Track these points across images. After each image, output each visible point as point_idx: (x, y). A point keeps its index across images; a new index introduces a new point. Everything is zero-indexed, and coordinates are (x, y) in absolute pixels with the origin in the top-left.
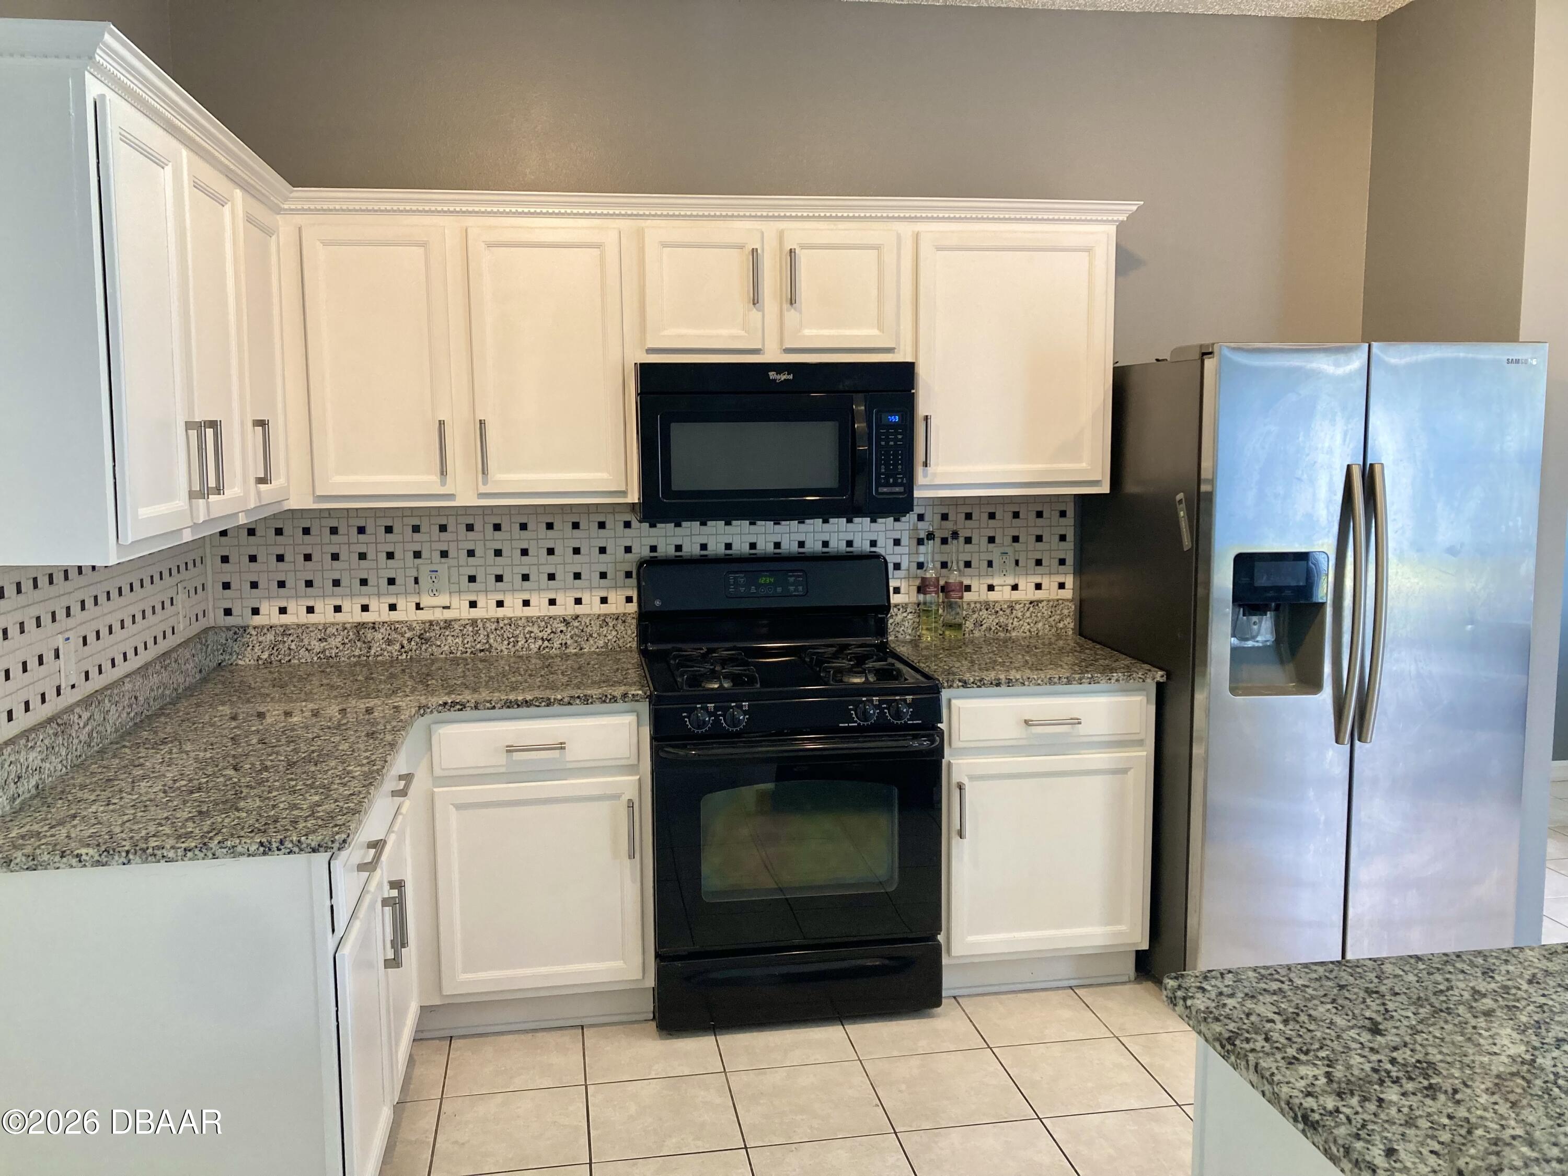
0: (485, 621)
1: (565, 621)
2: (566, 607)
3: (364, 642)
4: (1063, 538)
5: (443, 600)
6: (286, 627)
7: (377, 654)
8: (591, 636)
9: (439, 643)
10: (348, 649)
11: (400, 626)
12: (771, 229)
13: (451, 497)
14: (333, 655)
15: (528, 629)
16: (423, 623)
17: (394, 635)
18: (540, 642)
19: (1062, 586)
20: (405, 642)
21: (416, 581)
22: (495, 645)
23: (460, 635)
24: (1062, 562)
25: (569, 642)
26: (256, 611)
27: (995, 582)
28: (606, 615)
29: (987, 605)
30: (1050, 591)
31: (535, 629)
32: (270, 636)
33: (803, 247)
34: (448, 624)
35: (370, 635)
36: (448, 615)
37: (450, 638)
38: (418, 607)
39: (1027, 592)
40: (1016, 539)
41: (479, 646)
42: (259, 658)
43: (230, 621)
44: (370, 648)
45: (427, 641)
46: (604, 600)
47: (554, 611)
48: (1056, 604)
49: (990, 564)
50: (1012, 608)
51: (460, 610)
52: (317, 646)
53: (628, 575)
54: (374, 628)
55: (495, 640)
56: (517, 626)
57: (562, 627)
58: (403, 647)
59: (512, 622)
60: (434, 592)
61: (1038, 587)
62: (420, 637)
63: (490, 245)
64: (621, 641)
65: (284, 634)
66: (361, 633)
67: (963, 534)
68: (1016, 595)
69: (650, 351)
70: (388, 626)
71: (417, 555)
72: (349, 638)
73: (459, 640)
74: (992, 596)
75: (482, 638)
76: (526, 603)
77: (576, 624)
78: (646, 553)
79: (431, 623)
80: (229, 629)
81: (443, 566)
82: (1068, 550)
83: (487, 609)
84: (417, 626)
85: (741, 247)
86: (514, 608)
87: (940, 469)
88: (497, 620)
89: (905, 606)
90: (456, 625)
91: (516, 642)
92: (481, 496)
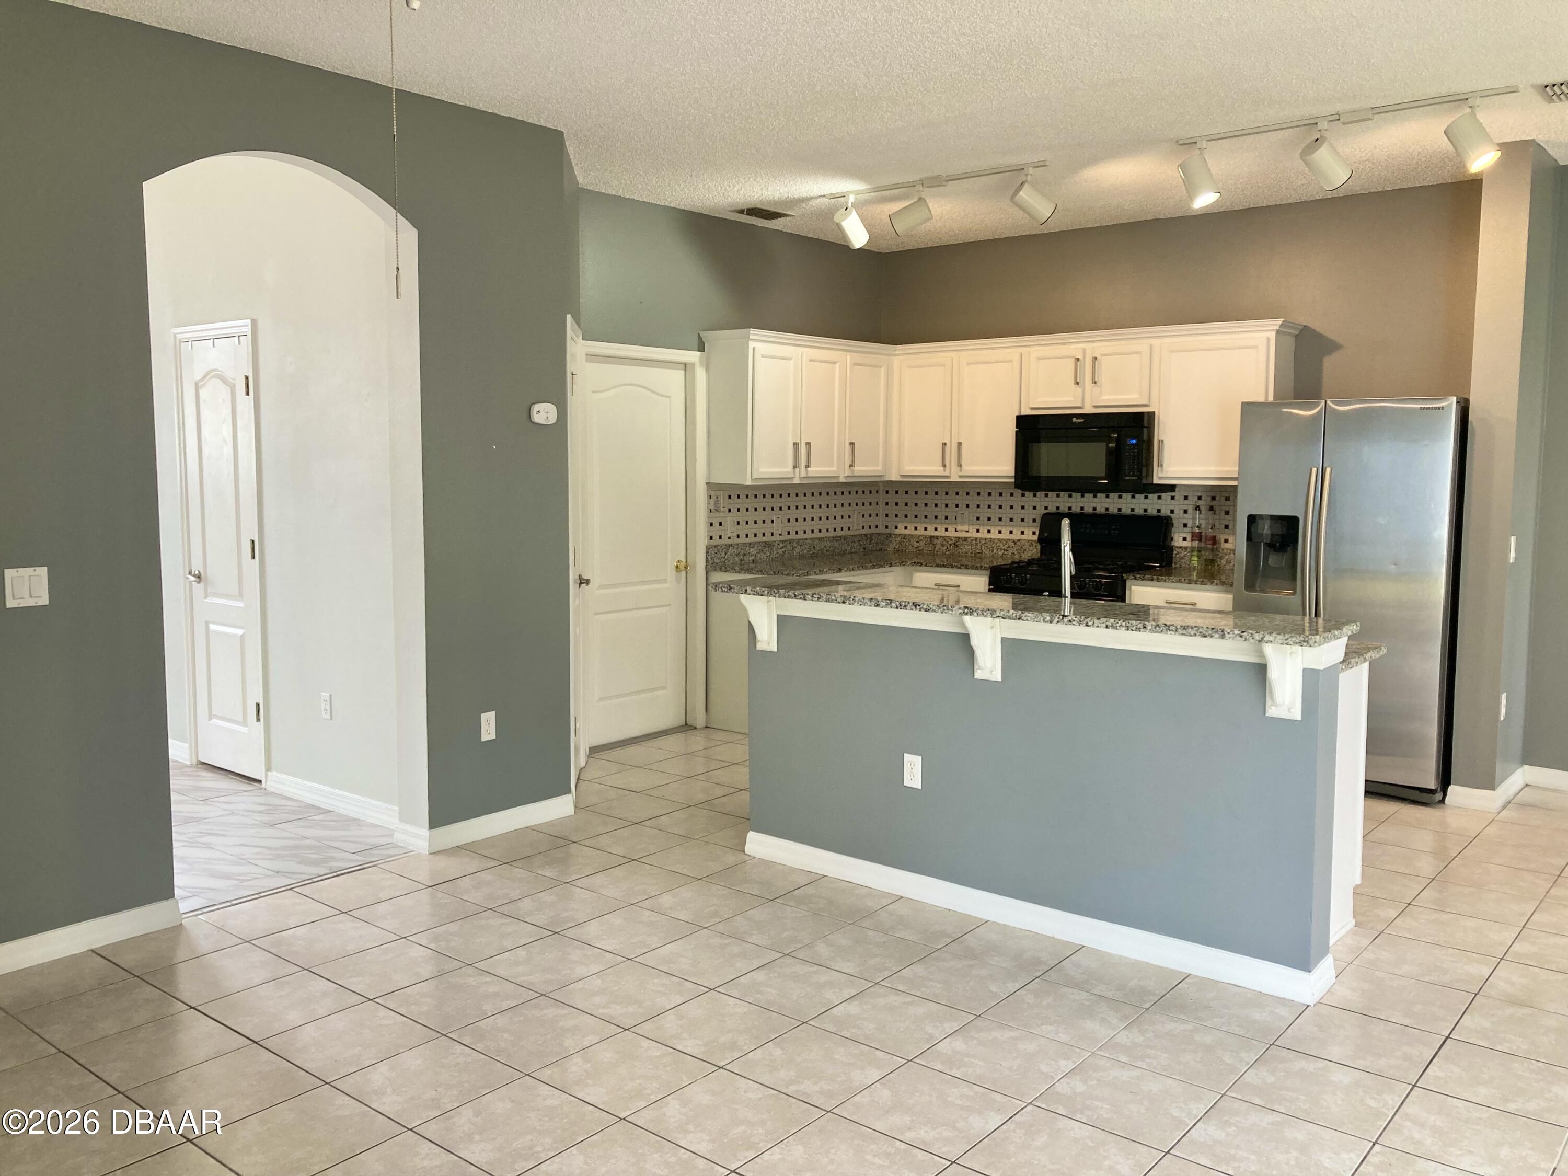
0: (981, 539)
1: (1014, 542)
2: (1016, 535)
6: (905, 535)
7: (938, 550)
8: (1025, 550)
10: (927, 547)
11: (948, 538)
12: (1088, 346)
14: (921, 549)
15: (998, 544)
16: (956, 537)
17: (945, 543)
18: (1003, 551)
20: (949, 546)
21: (956, 518)
22: (984, 551)
25: (1016, 553)
26: (896, 527)
28: (1022, 540)
31: (1001, 545)
32: (899, 539)
33: (1103, 355)
34: (966, 539)
35: (935, 541)
36: (967, 535)
37: (966, 546)
38: (956, 530)
41: (977, 551)
42: (895, 548)
43: (888, 531)
44: (935, 547)
45: (957, 546)
47: (1011, 536)
51: (973, 534)
52: (916, 545)
54: (938, 537)
56: (994, 543)
57: (1012, 545)
58: (947, 548)
59: (991, 540)
60: (962, 524)
63: (969, 364)
65: (904, 538)
66: (934, 539)
70: (944, 537)
73: (970, 547)
75: (979, 547)
76: (1000, 532)
77: (1018, 543)
79: (959, 538)
80: (885, 534)
81: (966, 511)
83: (983, 534)
85: (1073, 357)
86: (994, 535)
87: (1171, 469)
88: (986, 539)
89: (1186, 548)
90: (969, 540)
91: (993, 550)
92: (961, 477)
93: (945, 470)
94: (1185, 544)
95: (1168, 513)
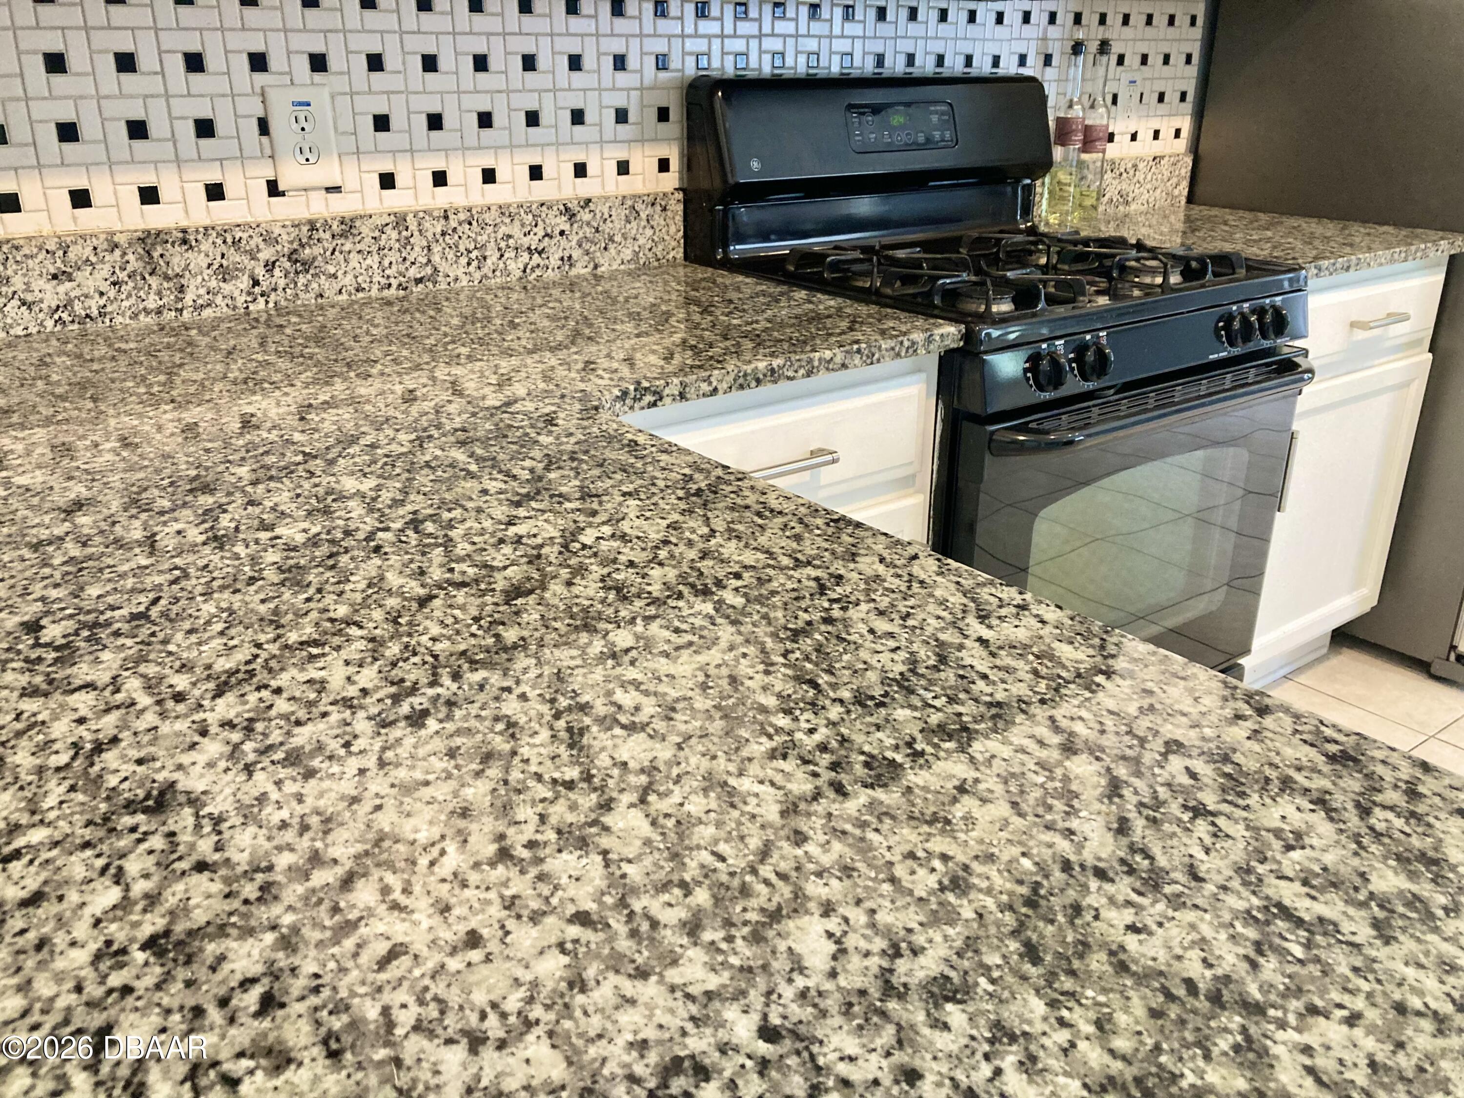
1: (569, 213)
2: (562, 182)
3: (167, 278)
4: (1189, 59)
5: (326, 171)
7: (200, 302)
9: (332, 270)
10: (129, 296)
11: (245, 236)
14: (95, 313)
15: (503, 230)
16: (293, 225)
17: (232, 256)
18: (526, 255)
19: (1178, 133)
20: (260, 272)
21: (264, 127)
22: (443, 267)
23: (374, 248)
24: (1183, 97)
25: (575, 256)
27: (1117, 128)
30: (1167, 142)
35: (177, 258)
36: (341, 205)
37: (354, 258)
38: (273, 189)
39: (1144, 144)
40: (1144, 59)
41: (413, 272)
44: (182, 289)
46: (623, 168)
48: (1173, 161)
49: (1115, 98)
50: (1134, 168)
51: (364, 195)
52: (49, 293)
53: (663, 115)
54: (185, 241)
55: (444, 257)
56: (483, 225)
57: (562, 223)
58: (256, 283)
60: (307, 154)
61: (1156, 135)
64: (660, 247)
66: (156, 255)
68: (1135, 149)
70: (219, 235)
71: (259, 63)
72: (130, 268)
73: (373, 261)
74: (1115, 151)
75: (417, 254)
77: (586, 216)
79: (308, 225)
81: (319, 93)
82: (1191, 78)
83: (417, 191)
84: (283, 232)
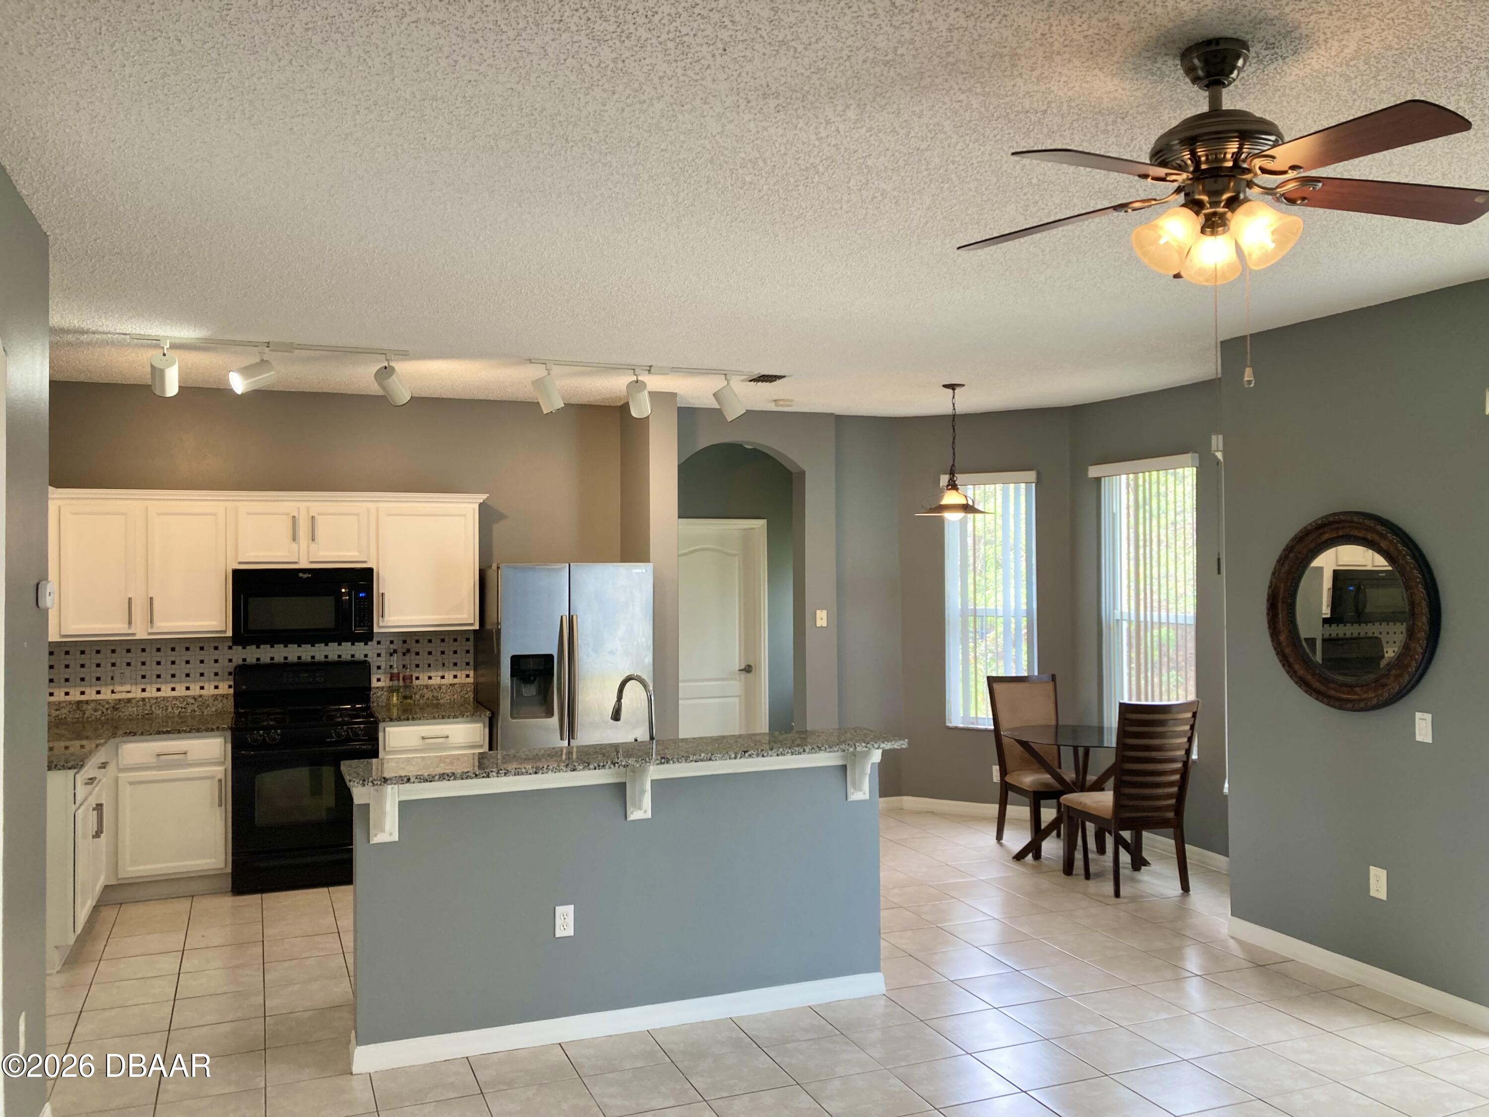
0: (150, 698)
1: (195, 698)
2: (195, 690)
3: (81, 711)
4: (468, 652)
5: (127, 687)
7: (88, 717)
8: (208, 705)
9: (123, 710)
10: (72, 714)
11: (102, 702)
12: (303, 506)
13: (134, 634)
14: (65, 718)
15: (174, 702)
16: (115, 700)
17: (98, 707)
18: (180, 709)
19: (468, 676)
20: (104, 710)
21: (112, 678)
22: (155, 711)
23: (136, 706)
24: (468, 664)
25: (196, 709)
27: (432, 674)
28: (217, 695)
29: (427, 687)
30: (462, 679)
31: (178, 703)
33: (319, 514)
34: (129, 700)
35: (85, 707)
36: (129, 696)
37: (130, 708)
38: (113, 692)
39: (449, 679)
40: (443, 653)
41: (146, 712)
44: (84, 713)
45: (117, 709)
46: (216, 687)
47: (188, 693)
48: (463, 685)
49: (429, 666)
50: (440, 688)
51: (137, 693)
53: (230, 674)
54: (87, 703)
55: (155, 709)
56: (168, 701)
57: (192, 701)
58: (103, 713)
59: (164, 698)
60: (122, 684)
61: (455, 677)
62: (113, 707)
63: (159, 515)
64: (225, 708)
66: (80, 706)
67: (414, 650)
68: (443, 681)
69: (240, 563)
70: (95, 702)
71: (113, 665)
72: (73, 709)
73: (135, 709)
74: (431, 682)
75: (148, 708)
76: (173, 689)
77: (200, 699)
78: (240, 662)
79: (120, 700)
81: (128, 671)
82: (470, 658)
83: (151, 692)
84: (112, 701)
85: (288, 514)
86: (166, 692)
87: (392, 618)
88: (157, 698)
89: (382, 688)
90: (134, 701)
91: (167, 710)
92: (149, 634)
93: (130, 628)
94: (380, 684)
95: (362, 658)
